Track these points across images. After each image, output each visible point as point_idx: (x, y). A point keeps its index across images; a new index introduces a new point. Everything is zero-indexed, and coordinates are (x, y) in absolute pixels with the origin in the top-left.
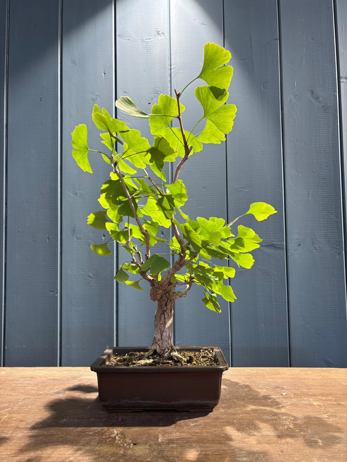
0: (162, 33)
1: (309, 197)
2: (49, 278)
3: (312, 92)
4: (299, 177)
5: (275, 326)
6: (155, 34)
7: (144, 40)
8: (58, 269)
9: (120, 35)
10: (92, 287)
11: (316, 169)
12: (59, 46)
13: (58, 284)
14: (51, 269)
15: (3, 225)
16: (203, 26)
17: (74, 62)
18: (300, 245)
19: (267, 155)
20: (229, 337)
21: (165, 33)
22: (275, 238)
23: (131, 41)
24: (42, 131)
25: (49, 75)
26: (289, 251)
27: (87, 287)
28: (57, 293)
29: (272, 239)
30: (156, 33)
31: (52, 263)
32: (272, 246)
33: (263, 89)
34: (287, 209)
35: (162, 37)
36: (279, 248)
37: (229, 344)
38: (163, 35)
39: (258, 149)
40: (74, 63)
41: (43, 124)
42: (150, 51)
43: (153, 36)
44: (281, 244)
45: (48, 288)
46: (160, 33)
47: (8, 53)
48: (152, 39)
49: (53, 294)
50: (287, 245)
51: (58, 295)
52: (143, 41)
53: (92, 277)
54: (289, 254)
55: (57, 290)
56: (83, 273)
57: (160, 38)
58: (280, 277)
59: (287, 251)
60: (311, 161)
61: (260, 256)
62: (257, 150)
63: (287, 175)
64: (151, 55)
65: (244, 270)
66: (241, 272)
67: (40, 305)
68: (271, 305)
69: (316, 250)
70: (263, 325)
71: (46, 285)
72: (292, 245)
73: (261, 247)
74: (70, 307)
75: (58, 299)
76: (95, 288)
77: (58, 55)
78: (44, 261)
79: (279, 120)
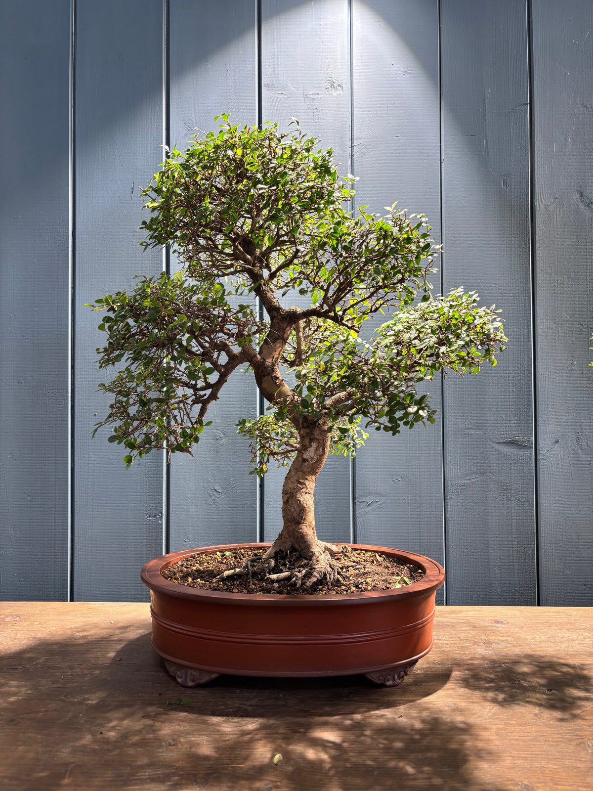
0: (339, 86)
1: (573, 364)
2: (147, 494)
3: (582, 194)
4: (558, 332)
5: (515, 571)
6: (326, 87)
7: (310, 96)
8: (162, 478)
9: (267, 86)
10: (220, 509)
11: (586, 320)
12: (163, 98)
13: (162, 503)
14: (150, 478)
15: (68, 404)
16: (407, 76)
18: (557, 442)
19: (507, 295)
20: (443, 590)
21: (344, 85)
22: (518, 431)
23: (285, 96)
24: (134, 244)
25: (147, 148)
26: (540, 452)
27: (211, 508)
28: (161, 518)
29: (514, 432)
30: (328, 85)
31: (153, 469)
32: (513, 443)
33: (503, 186)
34: (539, 384)
35: (338, 92)
36: (525, 446)
37: (444, 601)
38: (340, 88)
39: (492, 285)
40: (189, 130)
41: (136, 232)
42: (318, 115)
43: (324, 89)
44: (528, 441)
45: (146, 511)
46: (335, 85)
47: (74, 106)
48: (322, 94)
49: (154, 519)
50: (538, 442)
51: (162, 522)
52: (306, 96)
53: (220, 491)
54: (540, 457)
55: (162, 513)
56: (205, 485)
57: (335, 94)
58: (525, 493)
59: (538, 451)
60: (577, 306)
61: (495, 459)
62: (491, 286)
63: (538, 328)
64: (320, 122)
65: (468, 481)
66: (464, 485)
67: (132, 538)
68: (511, 539)
69: (582, 450)
70: (497, 571)
71: (142, 505)
72: (545, 442)
73: (497, 445)
74: (183, 542)
75: (162, 529)
76: (225, 509)
77: (162, 115)
78: (139, 465)
79: (527, 237)
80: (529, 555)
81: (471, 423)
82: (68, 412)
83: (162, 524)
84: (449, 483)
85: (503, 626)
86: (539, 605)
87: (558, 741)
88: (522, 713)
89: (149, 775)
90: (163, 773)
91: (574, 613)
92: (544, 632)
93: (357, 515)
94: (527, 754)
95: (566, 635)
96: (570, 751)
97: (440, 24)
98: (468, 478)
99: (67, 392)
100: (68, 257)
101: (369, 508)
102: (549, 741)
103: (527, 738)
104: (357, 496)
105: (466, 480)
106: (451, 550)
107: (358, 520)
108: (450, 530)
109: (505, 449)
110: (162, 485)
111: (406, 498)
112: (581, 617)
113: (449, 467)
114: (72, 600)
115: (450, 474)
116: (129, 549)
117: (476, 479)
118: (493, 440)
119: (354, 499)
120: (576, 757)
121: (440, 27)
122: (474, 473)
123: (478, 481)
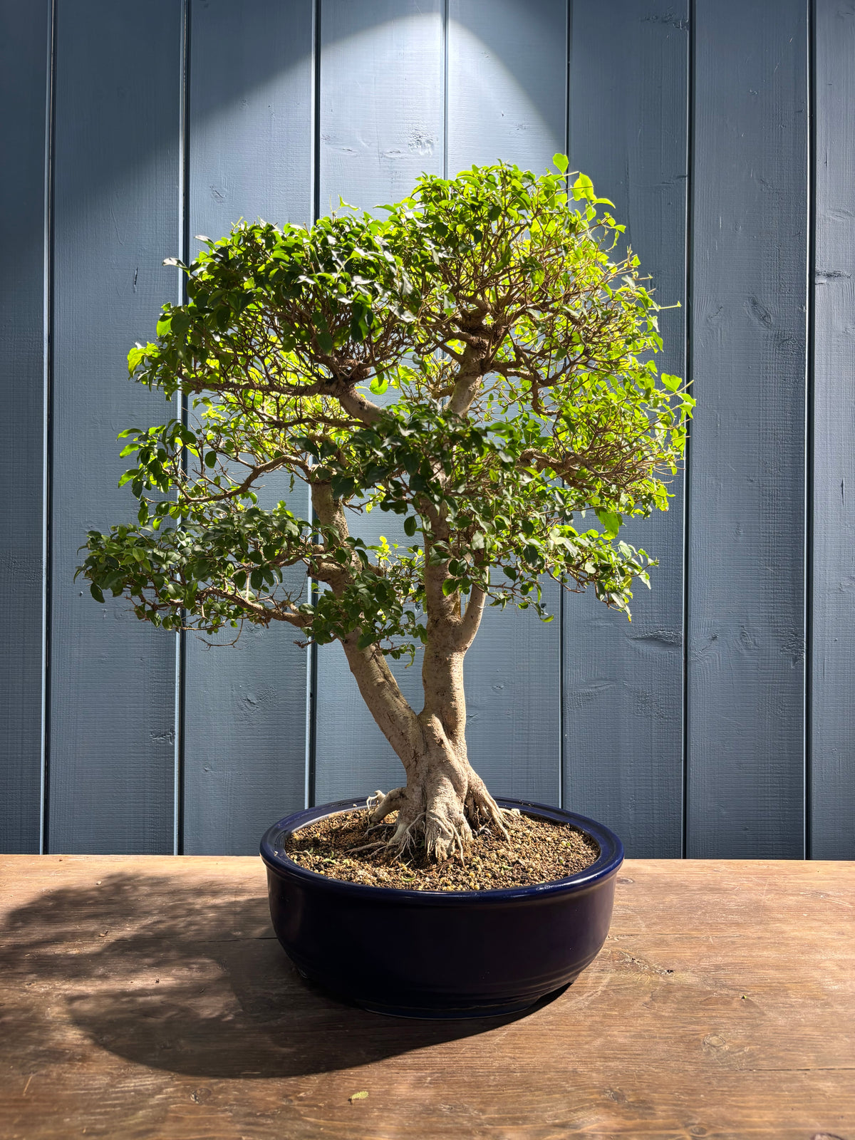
0: (428, 142)
1: (738, 534)
2: (153, 705)
3: (755, 303)
4: (720, 490)
5: (655, 812)
6: (410, 142)
7: (387, 155)
8: (174, 683)
9: (328, 138)
10: (254, 726)
11: (757, 475)
12: (180, 150)
13: (174, 717)
14: (157, 684)
15: (42, 579)
16: (521, 132)
17: (218, 195)
18: (714, 638)
21: (434, 141)
22: (662, 623)
23: (355, 154)
25: (156, 221)
26: (692, 652)
27: (242, 724)
28: (172, 738)
29: (657, 625)
30: (413, 140)
31: (161, 670)
32: (656, 639)
34: (692, 560)
35: (426, 151)
36: (672, 644)
38: (429, 145)
40: (216, 197)
42: (398, 181)
43: (407, 146)
44: (676, 637)
45: (152, 728)
46: (423, 140)
47: (52, 157)
48: (404, 153)
49: (163, 740)
50: (688, 638)
51: (174, 743)
52: (382, 155)
53: (255, 702)
54: (691, 658)
55: (173, 732)
56: (234, 693)
57: (422, 153)
58: (670, 707)
59: (688, 650)
60: (746, 455)
61: (631, 660)
63: (694, 483)
64: (401, 192)
65: (594, 690)
66: (589, 694)
67: (133, 765)
68: (650, 768)
69: (747, 649)
70: (631, 811)
71: (146, 720)
72: (698, 639)
73: (633, 642)
74: (202, 771)
75: (174, 753)
76: (261, 727)
77: (178, 174)
78: (142, 665)
79: (681, 359)
80: (674, 790)
81: (599, 612)
82: (42, 590)
83: (173, 747)
84: (568, 692)
85: (627, 886)
87: (667, 1038)
88: (628, 1001)
89: (135, 1086)
90: (153, 1084)
91: (723, 867)
92: (678, 894)
94: (625, 1054)
95: (706, 898)
96: (679, 1050)
97: (569, 60)
98: (594, 686)
99: (42, 562)
100: (42, 373)
102: (655, 1037)
103: (628, 1034)
105: (592, 688)
106: (569, 783)
108: (568, 755)
109: (644, 648)
110: (174, 693)
111: (510, 713)
112: (731, 873)
113: (567, 670)
114: (46, 852)
115: (569, 680)
116: (128, 780)
117: (605, 688)
118: (627, 634)
120: (685, 1057)
121: (569, 65)
122: (602, 679)
123: (607, 690)
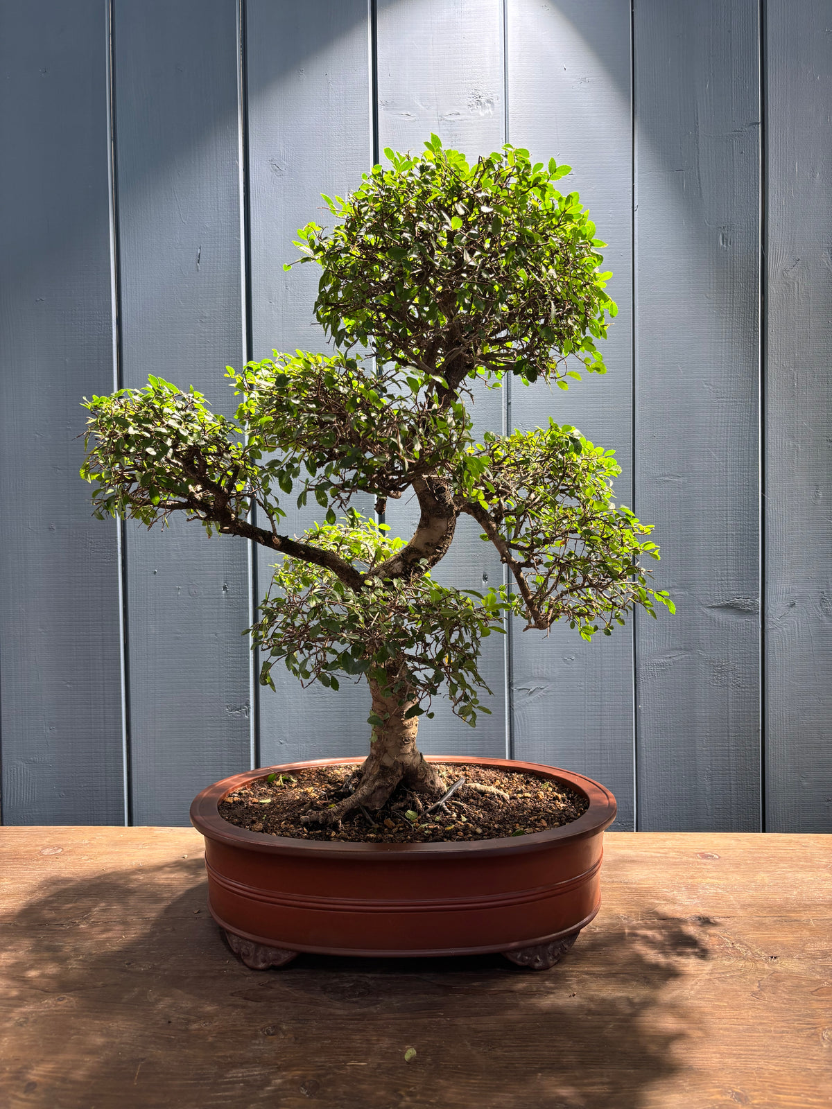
0: (488, 101)
1: (817, 497)
2: (228, 679)
4: (798, 452)
5: (732, 782)
6: (470, 103)
7: (446, 118)
8: (248, 657)
9: (386, 104)
10: (327, 699)
12: (239, 125)
13: (249, 691)
14: (231, 659)
15: (117, 559)
16: (584, 85)
17: (277, 169)
18: (793, 605)
19: (724, 399)
20: (633, 807)
21: (495, 101)
22: (739, 590)
23: (413, 119)
24: (203, 335)
25: (217, 198)
26: (769, 619)
27: (315, 697)
28: (248, 712)
29: (733, 592)
30: (472, 101)
31: (235, 645)
32: (732, 607)
33: (721, 244)
34: (768, 524)
35: (487, 111)
36: (748, 612)
37: (633, 822)
38: (489, 105)
39: (705, 386)
40: (276, 170)
41: (205, 317)
42: (459, 145)
43: (466, 107)
44: (753, 604)
45: (228, 702)
46: (483, 100)
47: (114, 139)
48: (464, 114)
49: (238, 714)
50: (766, 606)
51: (249, 717)
52: (441, 118)
54: (769, 626)
55: (248, 705)
57: (482, 114)
58: (747, 676)
59: (766, 618)
60: (825, 414)
61: (706, 629)
62: (703, 388)
63: (769, 446)
65: (669, 660)
66: (663, 665)
67: (209, 739)
68: (726, 738)
69: (828, 615)
70: (707, 782)
71: (222, 694)
72: (775, 606)
73: (708, 610)
74: (278, 744)
75: (249, 726)
76: (334, 699)
77: (237, 149)
78: (216, 640)
79: (755, 317)
80: (752, 760)
81: (673, 581)
82: (117, 569)
83: (249, 720)
84: (641, 663)
85: (714, 862)
86: (764, 831)
87: (783, 1032)
88: (736, 990)
89: (243, 1076)
90: (260, 1074)
91: (812, 843)
92: (768, 872)
93: (515, 708)
94: (741, 1050)
95: (799, 876)
96: (797, 1046)
97: (633, 8)
98: (668, 656)
99: (116, 541)
100: (112, 355)
101: (531, 698)
102: (770, 1031)
103: (741, 1027)
104: (514, 681)
105: (666, 658)
106: (643, 754)
107: (516, 714)
108: (642, 726)
109: (721, 616)
110: (248, 667)
111: (582, 684)
112: (821, 849)
113: (642, 640)
114: (130, 824)
115: (643, 651)
116: (205, 753)
117: (680, 658)
118: (704, 603)
119: (510, 685)
120: (806, 1054)
121: (633, 13)
122: (677, 649)
123: (682, 660)
